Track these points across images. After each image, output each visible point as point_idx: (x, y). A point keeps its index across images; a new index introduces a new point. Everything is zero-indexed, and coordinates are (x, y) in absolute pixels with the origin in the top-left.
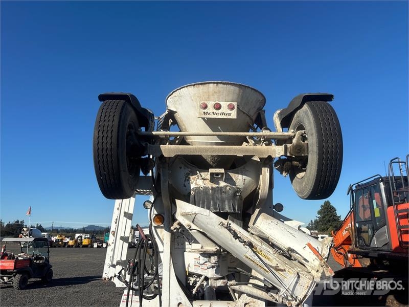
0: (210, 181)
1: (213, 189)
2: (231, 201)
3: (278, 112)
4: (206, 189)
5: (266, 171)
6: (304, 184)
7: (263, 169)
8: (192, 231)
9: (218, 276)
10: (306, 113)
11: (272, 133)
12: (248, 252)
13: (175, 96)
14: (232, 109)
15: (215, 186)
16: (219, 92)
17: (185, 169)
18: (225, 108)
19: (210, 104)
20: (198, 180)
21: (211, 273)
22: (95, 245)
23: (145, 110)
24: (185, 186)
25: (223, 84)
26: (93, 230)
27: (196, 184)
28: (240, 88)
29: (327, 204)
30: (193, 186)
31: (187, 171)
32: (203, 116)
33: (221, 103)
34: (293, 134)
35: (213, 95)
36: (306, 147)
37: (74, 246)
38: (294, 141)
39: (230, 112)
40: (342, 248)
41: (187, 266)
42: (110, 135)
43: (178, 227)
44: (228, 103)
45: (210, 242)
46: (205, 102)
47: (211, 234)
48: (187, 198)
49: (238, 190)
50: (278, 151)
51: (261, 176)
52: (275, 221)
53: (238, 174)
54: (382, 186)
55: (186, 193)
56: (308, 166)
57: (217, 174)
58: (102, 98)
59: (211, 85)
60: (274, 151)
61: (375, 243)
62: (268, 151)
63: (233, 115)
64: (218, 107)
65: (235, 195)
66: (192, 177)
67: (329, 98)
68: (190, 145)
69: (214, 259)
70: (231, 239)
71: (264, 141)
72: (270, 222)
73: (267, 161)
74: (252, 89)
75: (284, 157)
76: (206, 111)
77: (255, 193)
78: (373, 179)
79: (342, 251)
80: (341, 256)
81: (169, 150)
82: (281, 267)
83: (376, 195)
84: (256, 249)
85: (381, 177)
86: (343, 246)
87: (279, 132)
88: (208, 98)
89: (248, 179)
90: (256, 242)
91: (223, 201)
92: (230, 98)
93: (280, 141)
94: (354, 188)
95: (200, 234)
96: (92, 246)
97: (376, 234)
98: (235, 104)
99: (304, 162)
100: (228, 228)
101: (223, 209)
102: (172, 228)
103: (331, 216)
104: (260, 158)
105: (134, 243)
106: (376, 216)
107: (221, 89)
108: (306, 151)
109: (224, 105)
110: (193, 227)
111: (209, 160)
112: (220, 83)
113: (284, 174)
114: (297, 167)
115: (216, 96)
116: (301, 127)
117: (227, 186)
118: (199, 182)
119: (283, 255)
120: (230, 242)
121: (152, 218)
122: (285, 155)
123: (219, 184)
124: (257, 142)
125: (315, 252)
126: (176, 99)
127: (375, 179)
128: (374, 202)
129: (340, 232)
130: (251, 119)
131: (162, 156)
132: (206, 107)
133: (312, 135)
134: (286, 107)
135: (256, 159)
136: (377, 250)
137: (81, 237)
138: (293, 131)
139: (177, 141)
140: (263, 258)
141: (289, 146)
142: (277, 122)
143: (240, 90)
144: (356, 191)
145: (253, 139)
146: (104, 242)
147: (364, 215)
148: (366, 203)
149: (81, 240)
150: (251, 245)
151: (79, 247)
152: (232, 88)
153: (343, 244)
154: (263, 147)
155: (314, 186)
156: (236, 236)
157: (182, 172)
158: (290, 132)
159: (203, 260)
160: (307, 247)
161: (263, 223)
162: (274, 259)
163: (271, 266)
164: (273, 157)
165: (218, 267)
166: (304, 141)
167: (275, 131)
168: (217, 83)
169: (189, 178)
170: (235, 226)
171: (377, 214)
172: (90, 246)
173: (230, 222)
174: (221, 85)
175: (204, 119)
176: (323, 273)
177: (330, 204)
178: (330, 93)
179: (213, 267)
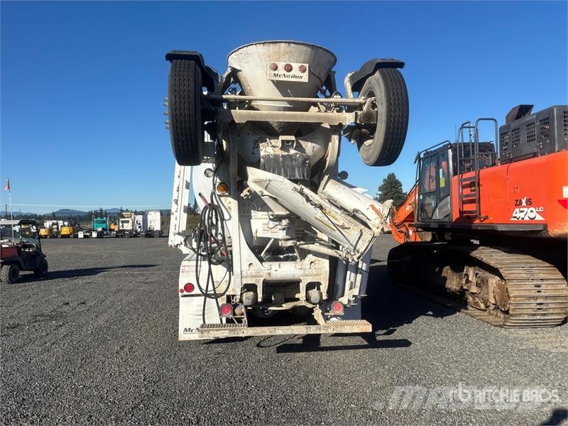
0: (281, 149)
1: (283, 156)
2: (301, 169)
3: (350, 75)
4: (276, 157)
5: (335, 138)
6: (371, 151)
7: (333, 136)
8: (264, 197)
9: (288, 237)
10: (377, 80)
11: (344, 100)
12: (318, 213)
13: (241, 54)
14: (304, 71)
15: (285, 153)
16: (291, 52)
17: (253, 135)
18: (296, 71)
19: (281, 65)
20: (267, 148)
21: (281, 235)
22: (81, 235)
23: (209, 69)
24: (253, 153)
25: (296, 44)
26: (68, 215)
27: (265, 151)
28: (312, 48)
29: (392, 177)
30: (262, 154)
31: (256, 137)
32: (274, 79)
33: (293, 64)
34: (363, 101)
35: (284, 55)
36: (375, 114)
37: (48, 237)
38: (365, 108)
39: (301, 74)
40: (404, 226)
41: (254, 232)
42: (187, 101)
43: (248, 194)
44: (300, 64)
45: (280, 206)
46: (276, 62)
47: (284, 199)
48: (257, 165)
49: (308, 158)
50: (348, 119)
51: (330, 144)
52: (342, 186)
53: (308, 141)
54: (450, 153)
55: (256, 160)
56: (377, 134)
57: (288, 142)
58: (170, 57)
59: (283, 44)
60: (345, 118)
61: (438, 215)
62: (339, 118)
63: (305, 78)
64: (289, 68)
65: (304, 163)
66: (261, 145)
67: (401, 65)
68: (258, 110)
69: (285, 222)
70: (303, 203)
71: (335, 107)
72: (337, 187)
73: (337, 129)
74: (324, 49)
75: (354, 125)
76: (276, 72)
77: (322, 161)
78: (442, 145)
79: (403, 229)
80: (402, 235)
81: (240, 115)
82: (347, 226)
83: (444, 164)
84: (325, 210)
85: (450, 144)
86: (405, 223)
87: (351, 98)
88: (279, 58)
89: (317, 146)
90: (326, 205)
91: (293, 169)
92: (302, 59)
93: (351, 108)
94: (422, 156)
95: (271, 200)
96: (76, 236)
97: (439, 206)
98: (307, 65)
99: (372, 129)
100: (301, 193)
101: (294, 176)
102: (242, 195)
103: (396, 193)
104: (330, 126)
105: (136, 231)
106: (441, 186)
107: (293, 49)
108: (375, 119)
109: (295, 66)
110: (266, 193)
111: (275, 125)
112: (293, 43)
113: (352, 141)
114: (365, 134)
115: (287, 56)
116: (371, 94)
117: (296, 154)
118: (269, 149)
119: (349, 215)
120: (302, 205)
121: (217, 186)
122: (355, 123)
123: (289, 152)
124: (328, 108)
125: (377, 212)
126: (241, 56)
127: (444, 146)
128: (441, 170)
129: (402, 207)
130: (321, 82)
131: (233, 121)
132: (276, 68)
133: (382, 104)
134: (358, 70)
135: (326, 125)
136: (438, 222)
137: (57, 224)
138: (363, 98)
139: (246, 106)
140: (331, 219)
141: (359, 113)
142: (349, 87)
143: (312, 52)
144: (424, 159)
145: (324, 105)
146: (94, 231)
147: (430, 186)
148: (433, 173)
149: (58, 228)
150: (321, 207)
151: (56, 237)
152: (304, 48)
153: (405, 221)
154: (334, 114)
155: (380, 153)
156: (308, 200)
157: (251, 139)
158: (361, 100)
159: (272, 224)
160: (371, 208)
161: (331, 188)
162: (341, 219)
163: (338, 226)
164: (344, 124)
165: (288, 229)
166: (373, 109)
167: (347, 97)
168: (289, 43)
169: (258, 145)
170: (307, 191)
171: (442, 184)
172: (72, 236)
173: (303, 187)
174: (293, 45)
175: (273, 81)
176: (383, 229)
177: (395, 177)
178: (402, 61)
179: (284, 229)
